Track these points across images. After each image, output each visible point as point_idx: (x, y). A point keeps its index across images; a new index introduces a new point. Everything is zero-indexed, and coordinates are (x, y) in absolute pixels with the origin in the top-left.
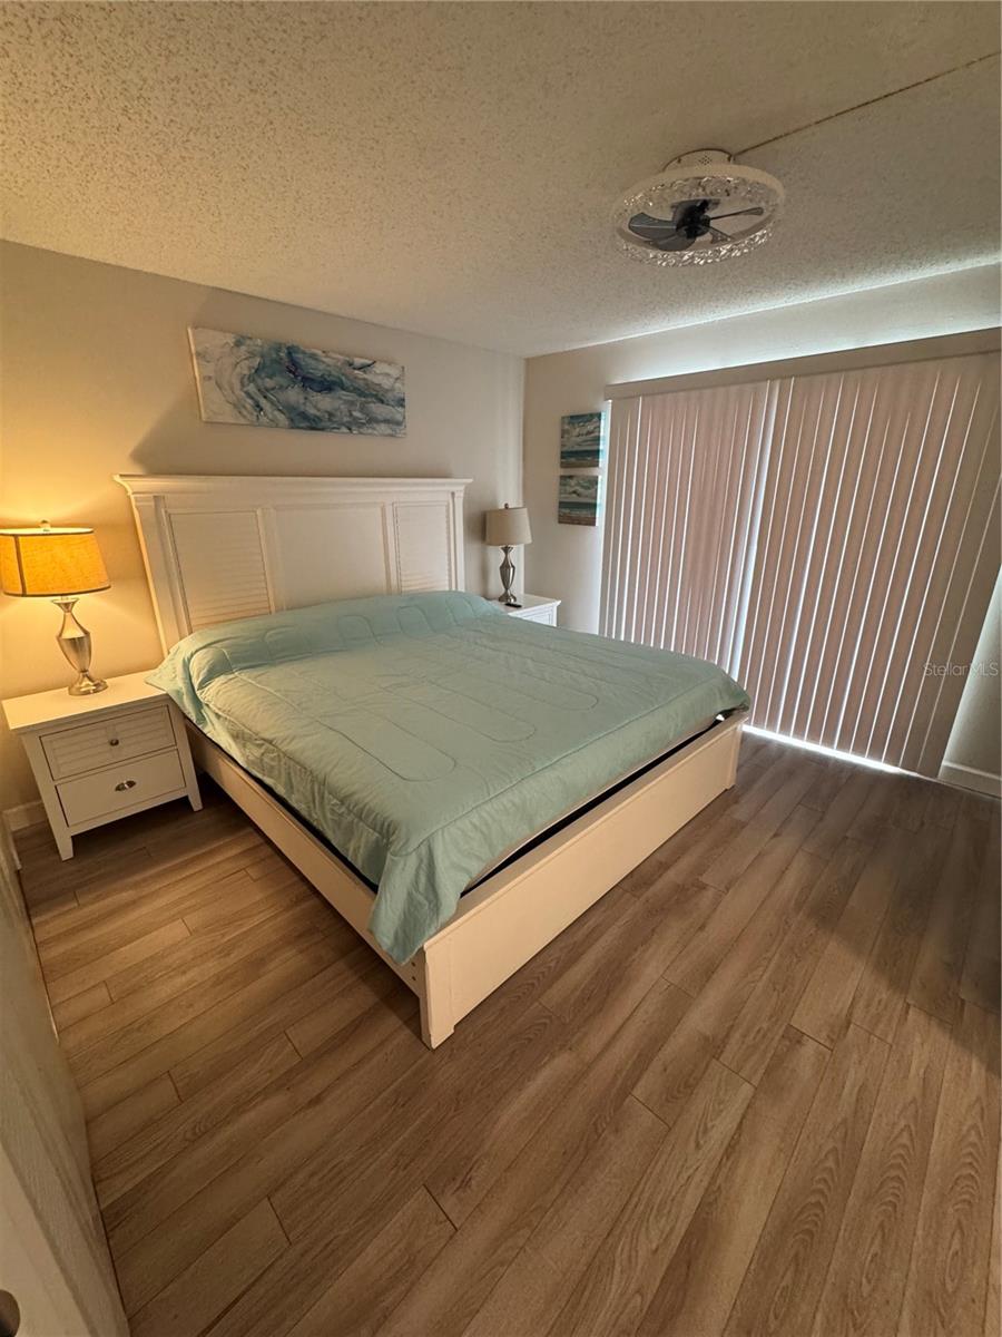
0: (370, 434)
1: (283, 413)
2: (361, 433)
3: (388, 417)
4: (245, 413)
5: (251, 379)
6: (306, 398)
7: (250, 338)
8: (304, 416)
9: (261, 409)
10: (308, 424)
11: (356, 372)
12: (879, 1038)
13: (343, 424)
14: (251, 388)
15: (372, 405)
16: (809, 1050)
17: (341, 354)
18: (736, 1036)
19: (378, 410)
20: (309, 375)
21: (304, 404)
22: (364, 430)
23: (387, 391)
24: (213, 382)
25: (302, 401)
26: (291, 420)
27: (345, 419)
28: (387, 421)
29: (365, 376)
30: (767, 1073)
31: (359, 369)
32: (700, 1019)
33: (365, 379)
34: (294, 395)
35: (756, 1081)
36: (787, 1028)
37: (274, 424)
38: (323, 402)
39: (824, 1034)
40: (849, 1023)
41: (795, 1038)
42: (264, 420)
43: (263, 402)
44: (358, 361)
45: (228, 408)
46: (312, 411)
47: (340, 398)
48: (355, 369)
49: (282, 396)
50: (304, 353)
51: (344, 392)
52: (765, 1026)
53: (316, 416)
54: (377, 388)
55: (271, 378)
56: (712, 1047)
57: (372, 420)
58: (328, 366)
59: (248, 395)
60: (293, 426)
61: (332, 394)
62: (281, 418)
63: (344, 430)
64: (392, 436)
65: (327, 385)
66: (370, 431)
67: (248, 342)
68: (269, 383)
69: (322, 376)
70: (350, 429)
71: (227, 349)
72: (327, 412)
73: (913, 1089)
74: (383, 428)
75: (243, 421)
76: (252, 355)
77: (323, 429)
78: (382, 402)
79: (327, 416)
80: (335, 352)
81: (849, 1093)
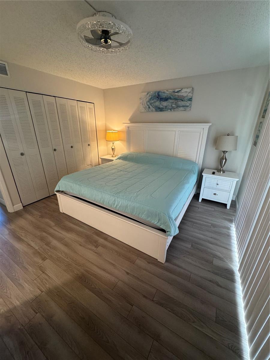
0: (177, 111)
1: (154, 108)
2: (174, 111)
3: (184, 105)
4: (146, 109)
5: (149, 101)
6: (160, 104)
7: (150, 92)
8: (159, 108)
9: (150, 108)
10: (160, 110)
11: (176, 93)
12: (36, 278)
13: (169, 109)
14: (148, 103)
15: (179, 102)
16: (40, 261)
17: (171, 90)
18: (48, 248)
19: (181, 103)
20: (162, 98)
21: (160, 105)
22: (175, 110)
23: (185, 97)
24: (141, 104)
25: (159, 104)
26: (156, 110)
27: (170, 107)
28: (183, 106)
29: (178, 94)
30: (39, 252)
31: (177, 92)
32: (55, 242)
33: (178, 95)
34: (157, 103)
35: (38, 250)
36: (46, 258)
37: (152, 111)
38: (165, 104)
39: (42, 266)
40: (43, 272)
41: (44, 259)
42: (150, 110)
43: (151, 106)
44: (176, 90)
45: (143, 109)
46: (161, 106)
47: (169, 102)
48: (175, 93)
49: (155, 104)
50: (162, 92)
51: (171, 100)
52: (49, 254)
53: (162, 108)
54: (182, 97)
55: (153, 100)
56: (48, 244)
57: (178, 107)
58: (167, 94)
59: (148, 105)
60: (156, 111)
61: (168, 101)
62: (154, 109)
63: (169, 110)
64: (184, 110)
65: (166, 99)
66: (177, 110)
67: (150, 93)
68: (152, 101)
69: (166, 97)
70: (171, 110)
71: (145, 96)
72: (165, 106)
73: (21, 281)
74: (182, 108)
75: (146, 111)
76: (150, 96)
77: (163, 111)
78: (183, 101)
79: (165, 107)
80: (170, 90)
81: (28, 267)
